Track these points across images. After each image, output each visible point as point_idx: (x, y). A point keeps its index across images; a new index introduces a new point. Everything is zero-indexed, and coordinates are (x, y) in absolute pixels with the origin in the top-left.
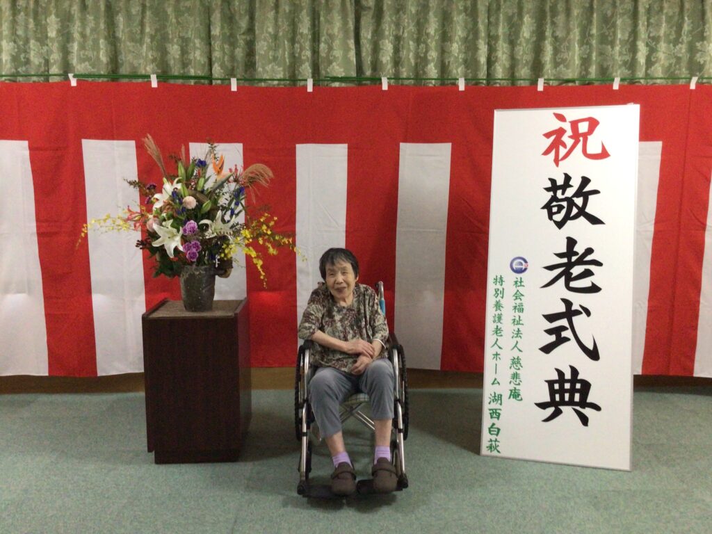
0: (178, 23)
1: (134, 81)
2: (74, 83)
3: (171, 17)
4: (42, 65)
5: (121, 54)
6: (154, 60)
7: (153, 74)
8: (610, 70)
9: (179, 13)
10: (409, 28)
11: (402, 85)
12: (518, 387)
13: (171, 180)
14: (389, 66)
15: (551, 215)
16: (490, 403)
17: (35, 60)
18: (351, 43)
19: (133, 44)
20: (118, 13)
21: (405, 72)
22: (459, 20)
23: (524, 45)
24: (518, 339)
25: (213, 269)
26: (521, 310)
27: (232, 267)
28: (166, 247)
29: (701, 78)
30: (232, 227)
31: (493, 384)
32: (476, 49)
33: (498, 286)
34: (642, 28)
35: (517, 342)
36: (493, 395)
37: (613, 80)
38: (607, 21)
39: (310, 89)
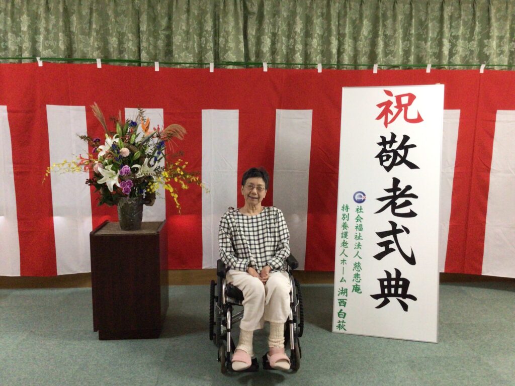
0: (116, 22)
1: (84, 63)
2: (40, 64)
3: (111, 18)
4: (17, 50)
5: (74, 43)
6: (99, 48)
7: (98, 58)
8: (424, 58)
9: (117, 14)
10: (282, 26)
11: (277, 68)
12: (358, 284)
13: (111, 135)
14: (268, 54)
15: (382, 162)
16: (339, 295)
17: (12, 47)
18: (241, 37)
19: (83, 36)
20: (73, 13)
21: (279, 59)
22: (318, 22)
23: (364, 40)
24: (359, 250)
25: (141, 200)
26: (361, 229)
27: (155, 198)
28: (107, 184)
29: (488, 65)
30: (155, 170)
31: (341, 281)
32: (329, 43)
33: (345, 212)
34: (446, 30)
35: (358, 252)
36: (341, 289)
37: (426, 66)
38: (422, 25)
39: (212, 70)
